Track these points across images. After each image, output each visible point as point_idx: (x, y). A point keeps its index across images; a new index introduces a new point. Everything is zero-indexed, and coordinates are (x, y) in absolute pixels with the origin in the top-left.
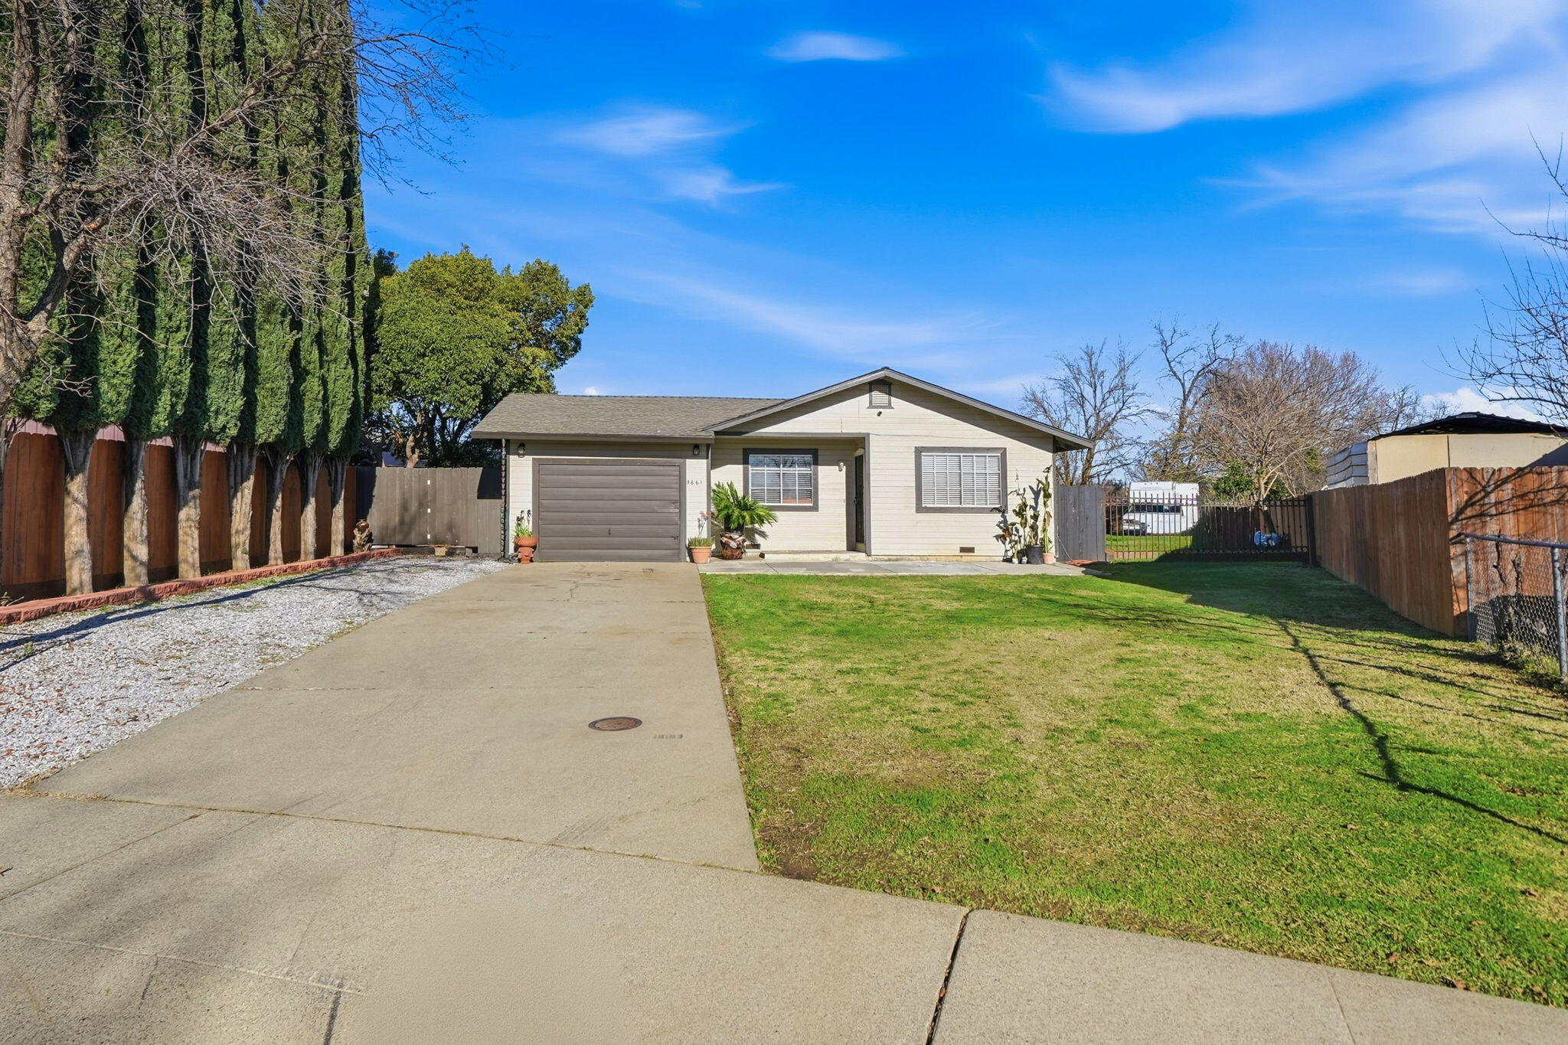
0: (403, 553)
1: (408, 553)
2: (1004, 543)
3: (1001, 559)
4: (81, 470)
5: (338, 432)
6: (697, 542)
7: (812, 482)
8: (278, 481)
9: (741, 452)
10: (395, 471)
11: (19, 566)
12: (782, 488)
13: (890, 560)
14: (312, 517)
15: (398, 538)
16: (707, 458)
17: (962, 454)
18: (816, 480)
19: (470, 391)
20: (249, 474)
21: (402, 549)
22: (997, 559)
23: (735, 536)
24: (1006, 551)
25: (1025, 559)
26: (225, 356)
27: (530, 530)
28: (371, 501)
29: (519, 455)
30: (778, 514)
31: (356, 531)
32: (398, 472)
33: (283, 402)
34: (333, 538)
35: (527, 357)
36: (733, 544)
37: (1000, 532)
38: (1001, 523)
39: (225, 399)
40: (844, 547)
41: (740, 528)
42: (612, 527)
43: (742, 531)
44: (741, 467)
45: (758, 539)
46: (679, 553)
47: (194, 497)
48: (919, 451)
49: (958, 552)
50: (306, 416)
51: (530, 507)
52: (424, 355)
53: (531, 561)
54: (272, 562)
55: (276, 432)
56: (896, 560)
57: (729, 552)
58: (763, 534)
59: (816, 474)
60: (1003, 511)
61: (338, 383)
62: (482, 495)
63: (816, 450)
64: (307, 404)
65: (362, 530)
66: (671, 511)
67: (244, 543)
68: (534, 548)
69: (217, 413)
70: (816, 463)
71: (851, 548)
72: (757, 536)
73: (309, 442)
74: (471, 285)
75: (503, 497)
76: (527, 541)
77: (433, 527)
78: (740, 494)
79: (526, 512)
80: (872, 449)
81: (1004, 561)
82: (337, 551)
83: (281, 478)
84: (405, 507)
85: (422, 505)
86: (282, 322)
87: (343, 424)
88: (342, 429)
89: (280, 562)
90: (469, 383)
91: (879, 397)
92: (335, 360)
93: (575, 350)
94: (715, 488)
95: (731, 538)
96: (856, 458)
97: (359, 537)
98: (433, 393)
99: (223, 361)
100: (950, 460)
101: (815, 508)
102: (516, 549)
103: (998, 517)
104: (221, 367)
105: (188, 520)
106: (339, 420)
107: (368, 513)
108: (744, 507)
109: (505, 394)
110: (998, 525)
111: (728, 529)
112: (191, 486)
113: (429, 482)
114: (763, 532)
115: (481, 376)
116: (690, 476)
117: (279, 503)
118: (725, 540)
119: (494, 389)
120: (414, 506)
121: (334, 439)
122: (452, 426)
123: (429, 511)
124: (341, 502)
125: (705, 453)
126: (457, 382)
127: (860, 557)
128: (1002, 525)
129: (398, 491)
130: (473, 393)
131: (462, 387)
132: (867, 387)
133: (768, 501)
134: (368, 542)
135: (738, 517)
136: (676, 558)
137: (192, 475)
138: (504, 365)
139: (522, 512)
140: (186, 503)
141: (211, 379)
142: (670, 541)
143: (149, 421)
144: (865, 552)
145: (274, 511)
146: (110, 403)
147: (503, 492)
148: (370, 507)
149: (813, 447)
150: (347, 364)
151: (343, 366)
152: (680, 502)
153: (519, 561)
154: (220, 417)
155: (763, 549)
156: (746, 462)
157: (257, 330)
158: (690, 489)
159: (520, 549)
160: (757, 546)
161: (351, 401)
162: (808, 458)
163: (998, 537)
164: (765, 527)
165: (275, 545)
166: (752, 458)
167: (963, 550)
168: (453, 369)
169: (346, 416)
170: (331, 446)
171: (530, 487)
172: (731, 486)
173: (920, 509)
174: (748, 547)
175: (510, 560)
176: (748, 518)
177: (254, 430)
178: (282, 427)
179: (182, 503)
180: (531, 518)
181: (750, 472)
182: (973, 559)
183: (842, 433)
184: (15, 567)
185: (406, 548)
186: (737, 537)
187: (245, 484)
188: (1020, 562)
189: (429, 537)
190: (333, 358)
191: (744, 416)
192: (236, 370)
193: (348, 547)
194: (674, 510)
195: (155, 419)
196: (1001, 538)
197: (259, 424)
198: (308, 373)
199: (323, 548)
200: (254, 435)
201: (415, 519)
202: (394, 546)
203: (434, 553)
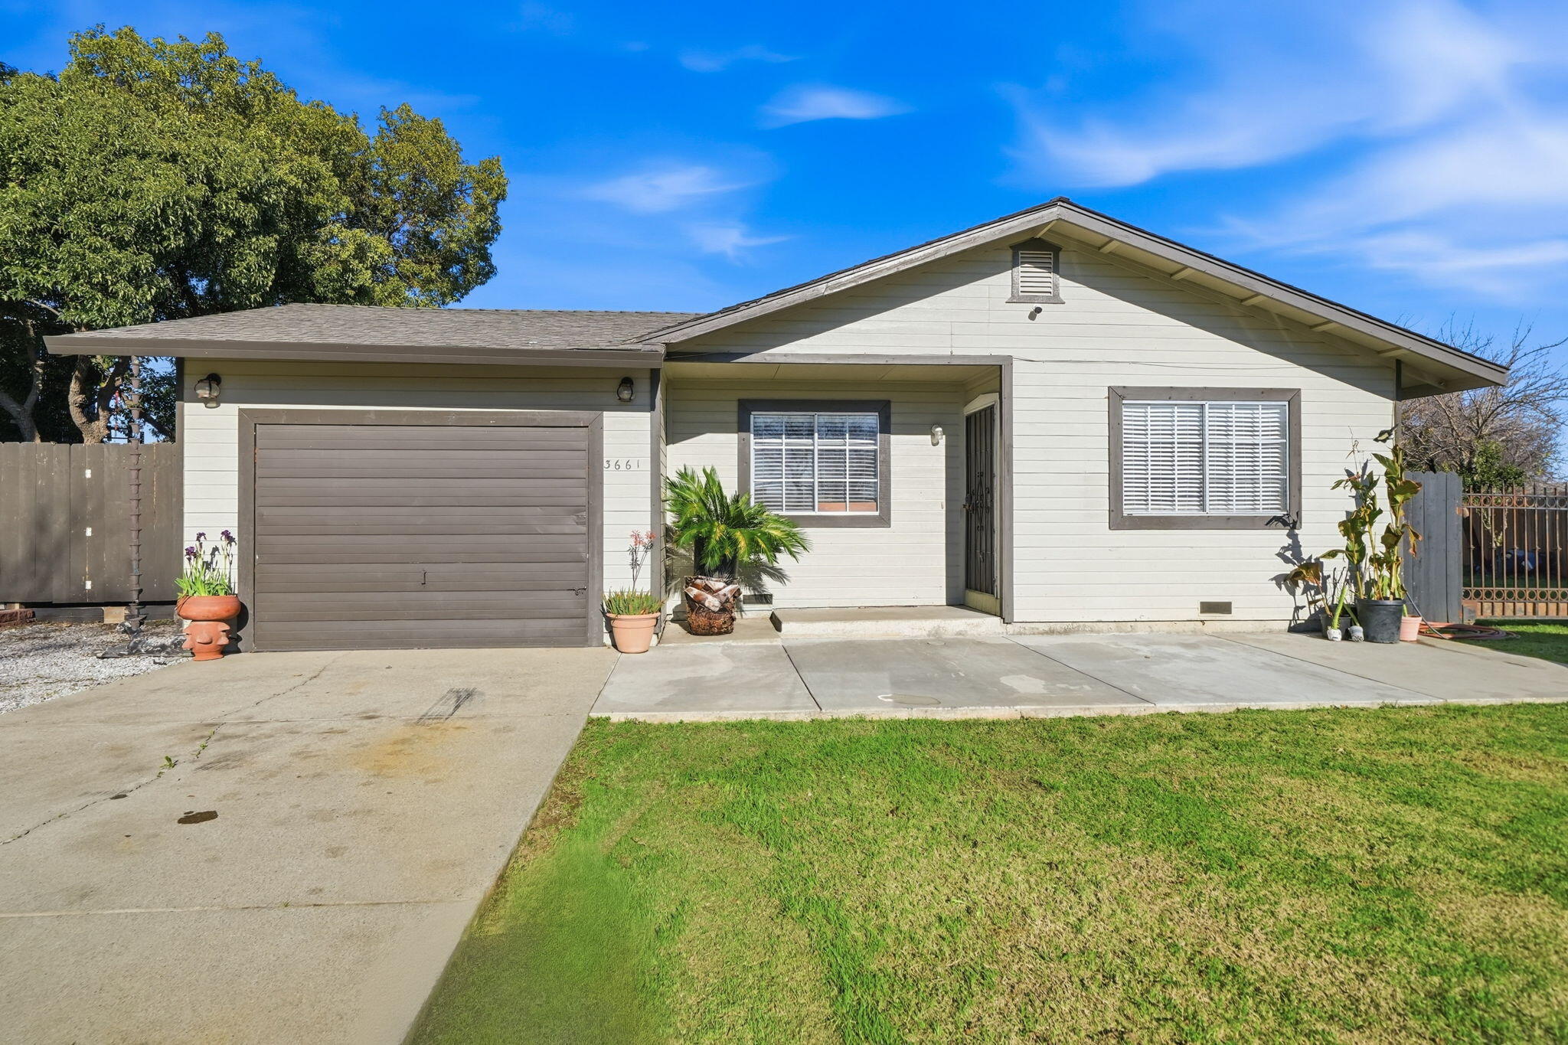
0: (37, 619)
1: (44, 620)
2: (1293, 593)
3: (1286, 625)
6: (622, 604)
7: (877, 466)
9: (734, 407)
10: (16, 450)
12: (817, 481)
13: (1051, 632)
15: (26, 588)
16: (652, 408)
17: (1207, 404)
18: (887, 462)
21: (39, 612)
22: (1276, 626)
23: (716, 583)
24: (1297, 609)
25: (1358, 630)
27: (234, 577)
30: (810, 533)
36: (712, 602)
37: (1289, 569)
38: (1286, 549)
40: (940, 597)
41: (728, 567)
42: (426, 567)
43: (732, 573)
44: (734, 437)
45: (769, 584)
46: (586, 626)
48: (1118, 396)
49: (1196, 614)
51: (235, 523)
56: (1066, 632)
57: (701, 620)
58: (778, 575)
59: (886, 450)
60: (1289, 522)
63: (888, 402)
66: (567, 530)
70: (886, 428)
71: (957, 601)
72: (766, 579)
77: (97, 567)
78: (730, 490)
80: (1017, 392)
81: (1291, 630)
84: (41, 525)
85: (76, 521)
91: (1030, 276)
94: (674, 478)
95: (707, 589)
96: (968, 418)
100: (1181, 416)
101: (884, 520)
103: (1280, 537)
108: (738, 520)
110: (1279, 555)
111: (701, 569)
113: (88, 474)
114: (777, 570)
116: (610, 450)
118: (694, 592)
120: (59, 523)
123: (89, 532)
125: (648, 401)
127: (985, 626)
128: (1288, 554)
129: (26, 491)
132: (1008, 255)
133: (789, 508)
135: (721, 542)
136: (579, 637)
139: (199, 537)
142: (566, 600)
144: (1001, 616)
149: (882, 396)
152: (590, 513)
155: (777, 603)
156: (743, 427)
158: (610, 479)
159: (189, 627)
160: (765, 599)
162: (871, 419)
163: (1280, 580)
164: (783, 560)
166: (758, 418)
167: (1208, 607)
171: (235, 478)
172: (710, 477)
173: (1119, 521)
174: (748, 600)
176: (743, 544)
180: (237, 549)
181: (753, 446)
182: (1228, 627)
183: (952, 356)
185: (41, 608)
186: (721, 585)
188: (1347, 636)
189: (89, 585)
191: (735, 309)
194: (570, 525)
196: (1289, 581)
201: (59, 549)
202: (17, 607)
203: (101, 620)
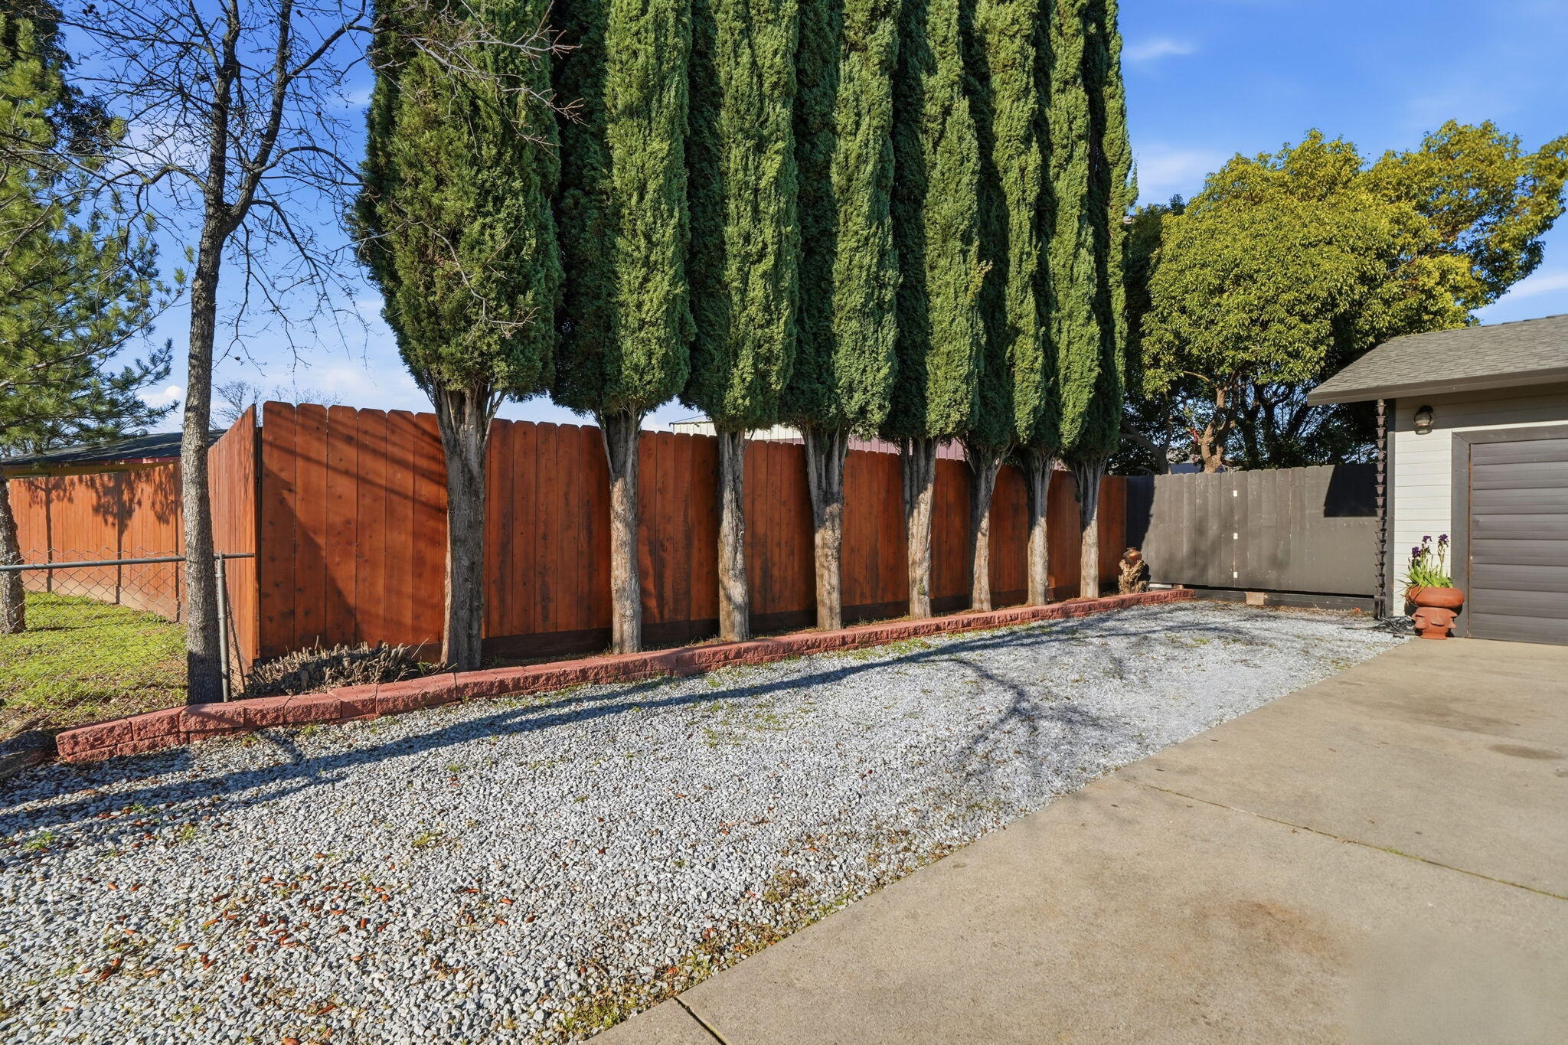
0: (1193, 598)
1: (1201, 598)
4: (620, 473)
5: (1073, 421)
8: (983, 493)
10: (1181, 479)
11: (544, 608)
14: (1041, 543)
15: (1188, 575)
19: (1308, 332)
20: (925, 481)
21: (1191, 591)
26: (857, 299)
27: (1447, 571)
28: (1147, 523)
29: (1417, 429)
31: (1122, 564)
32: (1186, 480)
33: (964, 370)
34: (1083, 573)
35: (1429, 274)
39: (862, 366)
47: (832, 517)
50: (1018, 397)
51: (1447, 530)
52: (1221, 290)
53: (1449, 634)
54: (976, 606)
55: (956, 417)
61: (1074, 348)
62: (1334, 507)
64: (1018, 378)
65: (1131, 563)
67: (921, 580)
68: (1458, 609)
69: (851, 390)
73: (1023, 435)
74: (1312, 176)
75: (1380, 512)
76: (1436, 594)
77: (1244, 562)
79: (1436, 540)
82: (1089, 590)
83: (988, 489)
84: (1200, 529)
85: (1227, 527)
86: (964, 253)
87: (1082, 407)
88: (1081, 414)
89: (986, 606)
90: (1305, 319)
92: (1070, 315)
93: (1528, 268)
97: (1127, 572)
98: (1236, 348)
99: (854, 310)
102: (1411, 608)
104: (850, 319)
105: (825, 545)
106: (1076, 399)
107: (1143, 538)
109: (1381, 337)
112: (828, 498)
113: (1235, 493)
115: (1330, 303)
117: (985, 524)
119: (1357, 332)
120: (1213, 528)
121: (1069, 431)
122: (1283, 415)
123: (1236, 536)
124: (1094, 523)
126: (1281, 321)
129: (1186, 508)
130: (1312, 336)
131: (1290, 328)
134: (1140, 579)
137: (829, 484)
138: (1377, 286)
139: (1425, 539)
140: (823, 523)
141: (837, 338)
143: (722, 398)
145: (979, 535)
146: (636, 368)
147: (1380, 501)
148: (1146, 529)
150: (1089, 318)
151: (1081, 321)
153: (1419, 632)
154: (856, 395)
157: (927, 269)
159: (1420, 611)
161: (1095, 374)
165: (979, 582)
168: (1273, 301)
169: (1086, 396)
170: (1066, 441)
171: (1448, 491)
175: (1395, 627)
177: (924, 416)
178: (965, 408)
179: (817, 523)
180: (1447, 550)
184: (539, 608)
185: (1199, 590)
187: (922, 495)
189: (1235, 575)
190: (1065, 312)
192: (879, 323)
193: (1108, 584)
195: (729, 396)
197: (932, 406)
198: (1018, 332)
199: (1064, 587)
200: (924, 423)
201: (1215, 547)
202: (1181, 587)
203: (1245, 600)
